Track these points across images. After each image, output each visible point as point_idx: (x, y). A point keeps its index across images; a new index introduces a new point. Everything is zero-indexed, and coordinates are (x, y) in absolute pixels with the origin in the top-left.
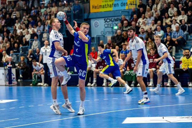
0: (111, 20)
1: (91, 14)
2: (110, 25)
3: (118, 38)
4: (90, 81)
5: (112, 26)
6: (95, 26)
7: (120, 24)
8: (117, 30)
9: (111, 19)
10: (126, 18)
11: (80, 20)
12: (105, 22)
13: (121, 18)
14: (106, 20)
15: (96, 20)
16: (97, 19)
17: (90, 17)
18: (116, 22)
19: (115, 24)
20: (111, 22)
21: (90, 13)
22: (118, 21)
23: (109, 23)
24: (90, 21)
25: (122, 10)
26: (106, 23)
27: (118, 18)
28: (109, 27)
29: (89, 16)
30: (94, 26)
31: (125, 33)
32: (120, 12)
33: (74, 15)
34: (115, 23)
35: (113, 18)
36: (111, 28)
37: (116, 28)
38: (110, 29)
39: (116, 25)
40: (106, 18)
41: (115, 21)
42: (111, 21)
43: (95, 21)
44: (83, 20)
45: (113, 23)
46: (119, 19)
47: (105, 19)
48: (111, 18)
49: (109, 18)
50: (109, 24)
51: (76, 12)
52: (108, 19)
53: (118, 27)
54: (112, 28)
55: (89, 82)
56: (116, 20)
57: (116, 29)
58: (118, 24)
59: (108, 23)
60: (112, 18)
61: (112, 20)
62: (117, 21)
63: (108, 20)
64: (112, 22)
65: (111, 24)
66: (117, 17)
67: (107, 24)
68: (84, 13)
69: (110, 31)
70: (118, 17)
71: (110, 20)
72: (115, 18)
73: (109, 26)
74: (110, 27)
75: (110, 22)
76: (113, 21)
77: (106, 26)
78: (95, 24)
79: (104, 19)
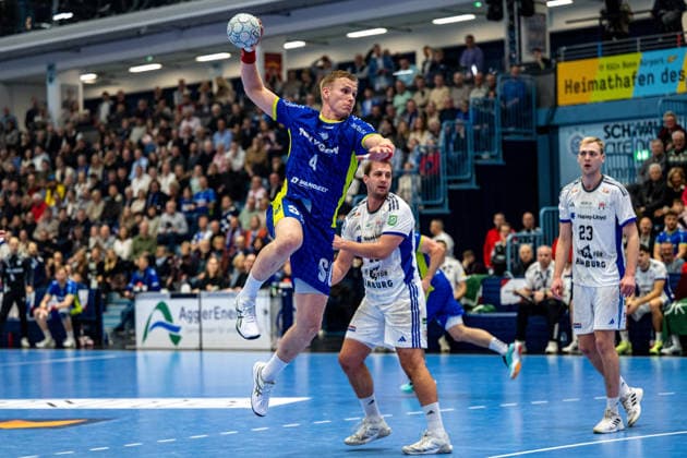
0: (628, 130)
1: (559, 110)
2: (624, 147)
3: (651, 188)
4: (555, 336)
5: (629, 151)
6: (572, 148)
7: (656, 144)
8: (646, 164)
9: (629, 126)
10: (678, 123)
11: (524, 131)
12: (606, 138)
13: (662, 122)
14: (609, 130)
15: (577, 130)
16: (581, 127)
17: (557, 120)
18: (646, 138)
19: (640, 144)
20: (627, 137)
21: (555, 105)
22: (651, 132)
23: (621, 139)
24: (557, 133)
25: (664, 95)
26: (612, 139)
27: (650, 123)
28: (620, 154)
29: (551, 117)
30: (570, 151)
31: (677, 174)
32: (660, 102)
33: (504, 113)
34: (641, 141)
35: (636, 123)
36: (626, 158)
37: (643, 155)
38: (623, 162)
39: (645, 146)
40: (612, 124)
41: (641, 133)
42: (626, 134)
43: (575, 134)
44: (534, 130)
45: (635, 139)
46: (656, 128)
47: (606, 129)
48: (626, 123)
49: (620, 124)
50: (619, 144)
51: (510, 104)
52: (618, 127)
53: (650, 152)
54: (631, 156)
55: (553, 340)
56: (645, 130)
57: (642, 161)
58: (651, 144)
59: (616, 141)
60: (631, 122)
61: (632, 129)
62: (647, 132)
63: (617, 131)
64: (629, 135)
65: (629, 144)
66: (647, 121)
67: (614, 145)
68: (538, 106)
69: (623, 167)
70: (653, 120)
71: (624, 131)
72: (642, 122)
73: (621, 150)
74: (625, 154)
75: (624, 135)
76: (635, 133)
77: (610, 149)
78: (572, 143)
79: (603, 125)
